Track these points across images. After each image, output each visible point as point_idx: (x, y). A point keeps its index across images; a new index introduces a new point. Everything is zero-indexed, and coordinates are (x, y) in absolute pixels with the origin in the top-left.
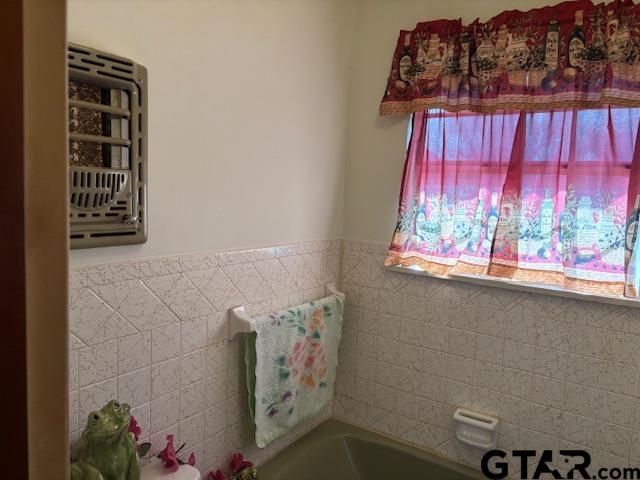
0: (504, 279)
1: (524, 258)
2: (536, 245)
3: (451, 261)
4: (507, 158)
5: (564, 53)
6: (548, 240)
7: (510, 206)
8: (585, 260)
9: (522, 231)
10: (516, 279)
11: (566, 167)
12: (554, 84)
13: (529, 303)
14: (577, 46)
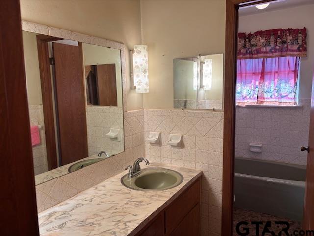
0: (261, 105)
1: (266, 99)
2: (270, 95)
3: (245, 101)
4: (260, 71)
5: (275, 42)
6: (273, 93)
7: (262, 84)
8: (284, 97)
9: (266, 91)
10: (265, 104)
11: (277, 72)
12: (273, 50)
13: (269, 110)
14: (279, 40)
